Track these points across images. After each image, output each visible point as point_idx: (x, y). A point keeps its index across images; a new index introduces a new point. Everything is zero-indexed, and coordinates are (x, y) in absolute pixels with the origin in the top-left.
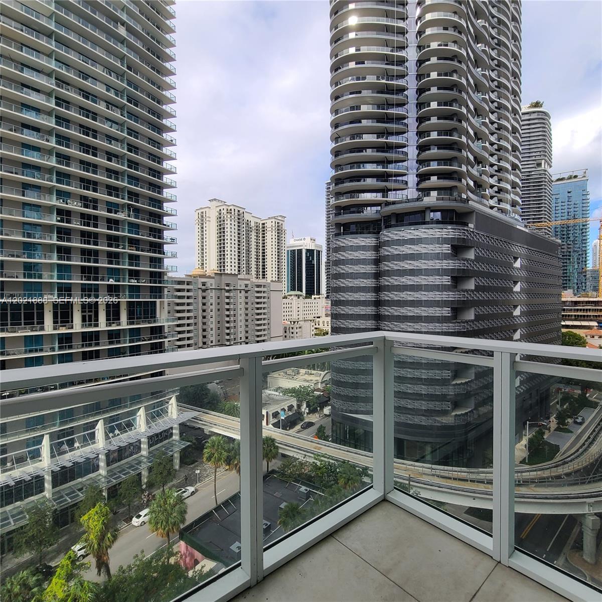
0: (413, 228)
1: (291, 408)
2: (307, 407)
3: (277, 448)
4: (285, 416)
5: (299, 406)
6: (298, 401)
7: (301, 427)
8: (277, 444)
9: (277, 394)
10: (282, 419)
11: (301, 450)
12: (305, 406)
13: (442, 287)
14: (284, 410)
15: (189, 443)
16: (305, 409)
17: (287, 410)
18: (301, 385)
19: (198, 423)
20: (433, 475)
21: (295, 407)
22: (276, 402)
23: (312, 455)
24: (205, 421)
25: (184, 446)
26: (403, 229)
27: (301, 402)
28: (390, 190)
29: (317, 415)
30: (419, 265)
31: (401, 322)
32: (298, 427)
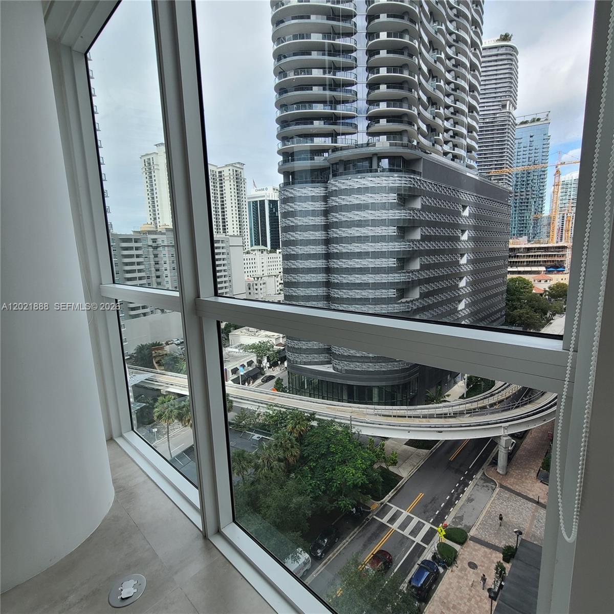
0: (359, 177)
1: (250, 363)
2: (268, 362)
3: (231, 402)
4: (245, 372)
5: (260, 362)
6: (258, 356)
7: (262, 381)
8: (231, 398)
9: (237, 350)
10: (241, 375)
11: (256, 402)
12: (265, 360)
13: (388, 238)
14: (243, 366)
15: (145, 404)
16: (266, 364)
17: (246, 366)
18: (261, 340)
19: (154, 384)
20: (376, 415)
21: (255, 362)
22: (236, 358)
23: (265, 406)
24: (161, 382)
25: (139, 408)
26: (350, 178)
27: (262, 357)
28: (339, 134)
29: (278, 368)
30: (366, 216)
31: (349, 274)
32: (259, 381)
